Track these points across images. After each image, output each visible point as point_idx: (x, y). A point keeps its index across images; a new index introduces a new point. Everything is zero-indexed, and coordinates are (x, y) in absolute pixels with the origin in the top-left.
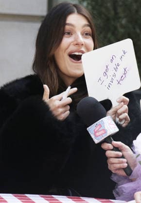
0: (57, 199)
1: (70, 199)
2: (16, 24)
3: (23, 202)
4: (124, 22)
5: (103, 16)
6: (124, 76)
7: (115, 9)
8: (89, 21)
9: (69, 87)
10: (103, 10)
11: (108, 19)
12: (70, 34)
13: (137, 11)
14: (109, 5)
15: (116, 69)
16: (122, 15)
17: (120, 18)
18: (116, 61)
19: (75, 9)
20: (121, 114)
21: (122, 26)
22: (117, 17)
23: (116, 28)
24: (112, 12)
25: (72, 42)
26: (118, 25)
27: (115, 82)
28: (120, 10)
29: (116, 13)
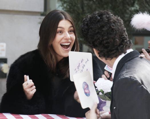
0: (51, 116)
1: (59, 117)
3: (31, 118)
5: (76, 12)
7: (82, 8)
8: (72, 23)
10: (76, 8)
11: (79, 14)
12: (61, 32)
14: (79, 5)
16: (87, 11)
17: (85, 13)
19: (63, 16)
22: (83, 12)
25: (63, 37)
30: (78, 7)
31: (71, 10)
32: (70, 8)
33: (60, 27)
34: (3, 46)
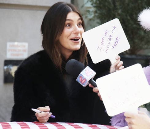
4: (120, 11)
5: (107, 8)
6: (117, 42)
8: (80, 16)
10: (107, 4)
11: (109, 10)
13: (128, 5)
15: (110, 39)
16: (118, 7)
17: (117, 9)
19: (71, 9)
21: (119, 15)
22: (115, 8)
24: (112, 5)
25: (72, 32)
26: (116, 13)
27: (111, 47)
28: (117, 4)
29: (115, 6)
30: (109, 2)
31: (102, 5)
32: (100, 3)
33: (69, 20)
34: (24, 46)
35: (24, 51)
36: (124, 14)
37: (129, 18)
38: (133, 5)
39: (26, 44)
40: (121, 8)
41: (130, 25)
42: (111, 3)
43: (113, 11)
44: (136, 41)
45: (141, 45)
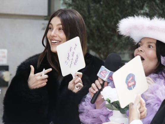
2: (28, 21)
4: (94, 19)
6: (77, 59)
9: (44, 69)
13: (102, 13)
15: (73, 56)
18: (73, 50)
20: (77, 83)
21: (94, 22)
22: (90, 16)
23: (89, 23)
24: (87, 13)
26: (91, 21)
27: (73, 64)
28: (92, 12)
29: (90, 14)
30: (84, 11)
34: (4, 53)
35: (4, 57)
36: (98, 21)
37: (103, 25)
38: (106, 13)
39: (6, 51)
40: (95, 16)
41: (104, 32)
42: (86, 11)
43: (88, 18)
44: (110, 46)
45: (115, 51)
